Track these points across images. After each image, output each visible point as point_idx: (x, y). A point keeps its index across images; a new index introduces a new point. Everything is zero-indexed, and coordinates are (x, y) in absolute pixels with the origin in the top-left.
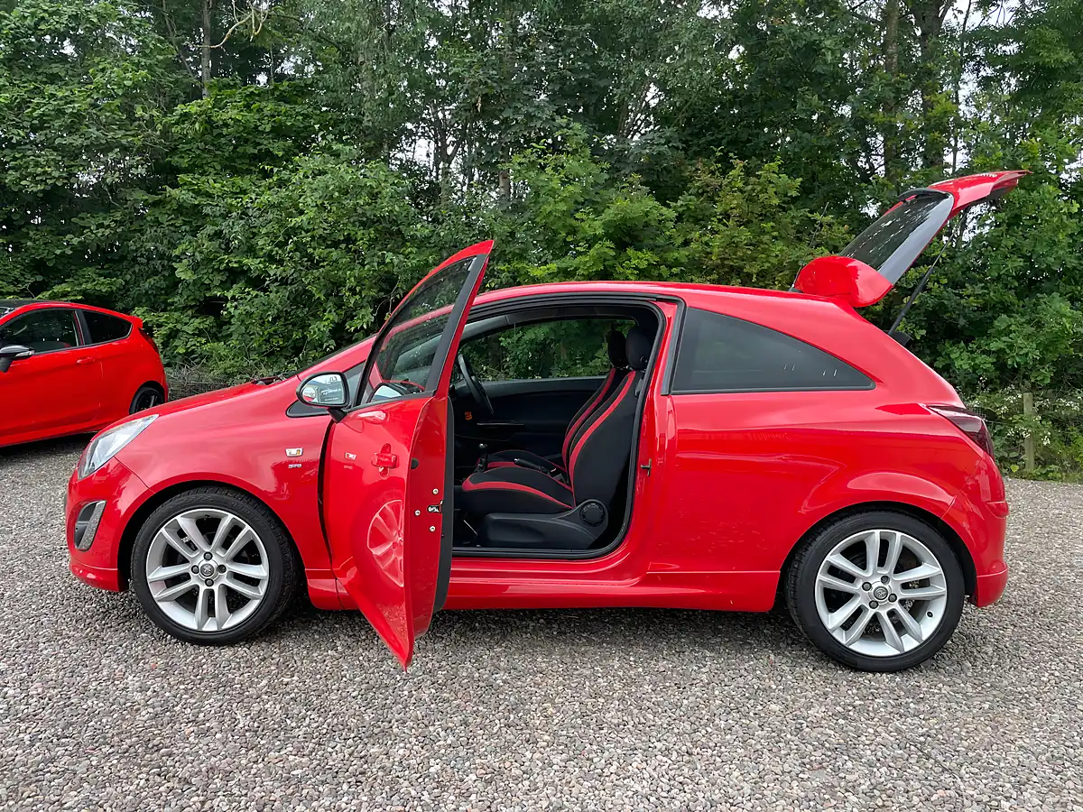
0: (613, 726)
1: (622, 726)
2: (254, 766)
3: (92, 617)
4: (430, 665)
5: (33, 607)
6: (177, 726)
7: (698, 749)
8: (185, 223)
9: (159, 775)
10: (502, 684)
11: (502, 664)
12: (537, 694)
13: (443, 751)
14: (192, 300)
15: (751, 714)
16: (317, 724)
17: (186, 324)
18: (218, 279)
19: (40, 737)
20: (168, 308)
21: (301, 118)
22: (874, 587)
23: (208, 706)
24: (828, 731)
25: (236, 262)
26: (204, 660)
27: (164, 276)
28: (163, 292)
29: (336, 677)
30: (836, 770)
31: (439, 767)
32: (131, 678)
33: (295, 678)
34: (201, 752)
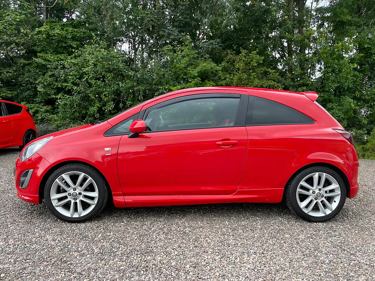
0: (233, 245)
1: (236, 245)
2: (105, 266)
3: (26, 214)
4: (160, 226)
5: (2, 211)
6: (71, 253)
7: (266, 252)
8: (40, 71)
9: (69, 272)
10: (188, 232)
11: (186, 225)
12: (202, 235)
13: (175, 257)
14: (43, 99)
15: (280, 239)
16: (125, 250)
17: (41, 108)
18: (53, 92)
19: (17, 260)
20: (34, 103)
21: (82, 33)
22: (316, 192)
23: (81, 245)
24: (308, 243)
25: (60, 85)
26: (75, 228)
27: (32, 91)
28: (32, 97)
29: (127, 232)
30: (315, 257)
31: (175, 263)
32: (48, 236)
33: (112, 233)
34: (83, 262)
